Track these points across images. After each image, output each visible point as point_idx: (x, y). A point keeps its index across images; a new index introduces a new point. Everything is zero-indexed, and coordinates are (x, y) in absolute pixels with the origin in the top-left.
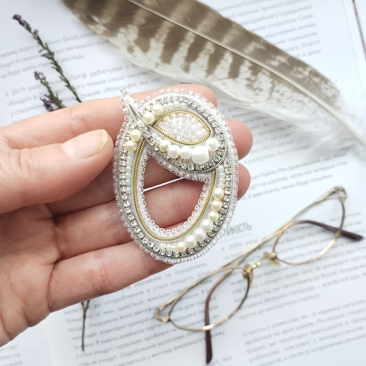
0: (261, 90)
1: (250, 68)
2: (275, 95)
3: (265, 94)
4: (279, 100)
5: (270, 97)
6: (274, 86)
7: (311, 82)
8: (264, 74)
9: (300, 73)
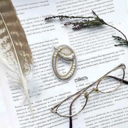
0: (5, 48)
1: (8, 39)
2: (8, 54)
3: (5, 51)
4: (8, 56)
5: (6, 53)
6: (10, 50)
7: (23, 59)
8: (10, 44)
9: (23, 54)
